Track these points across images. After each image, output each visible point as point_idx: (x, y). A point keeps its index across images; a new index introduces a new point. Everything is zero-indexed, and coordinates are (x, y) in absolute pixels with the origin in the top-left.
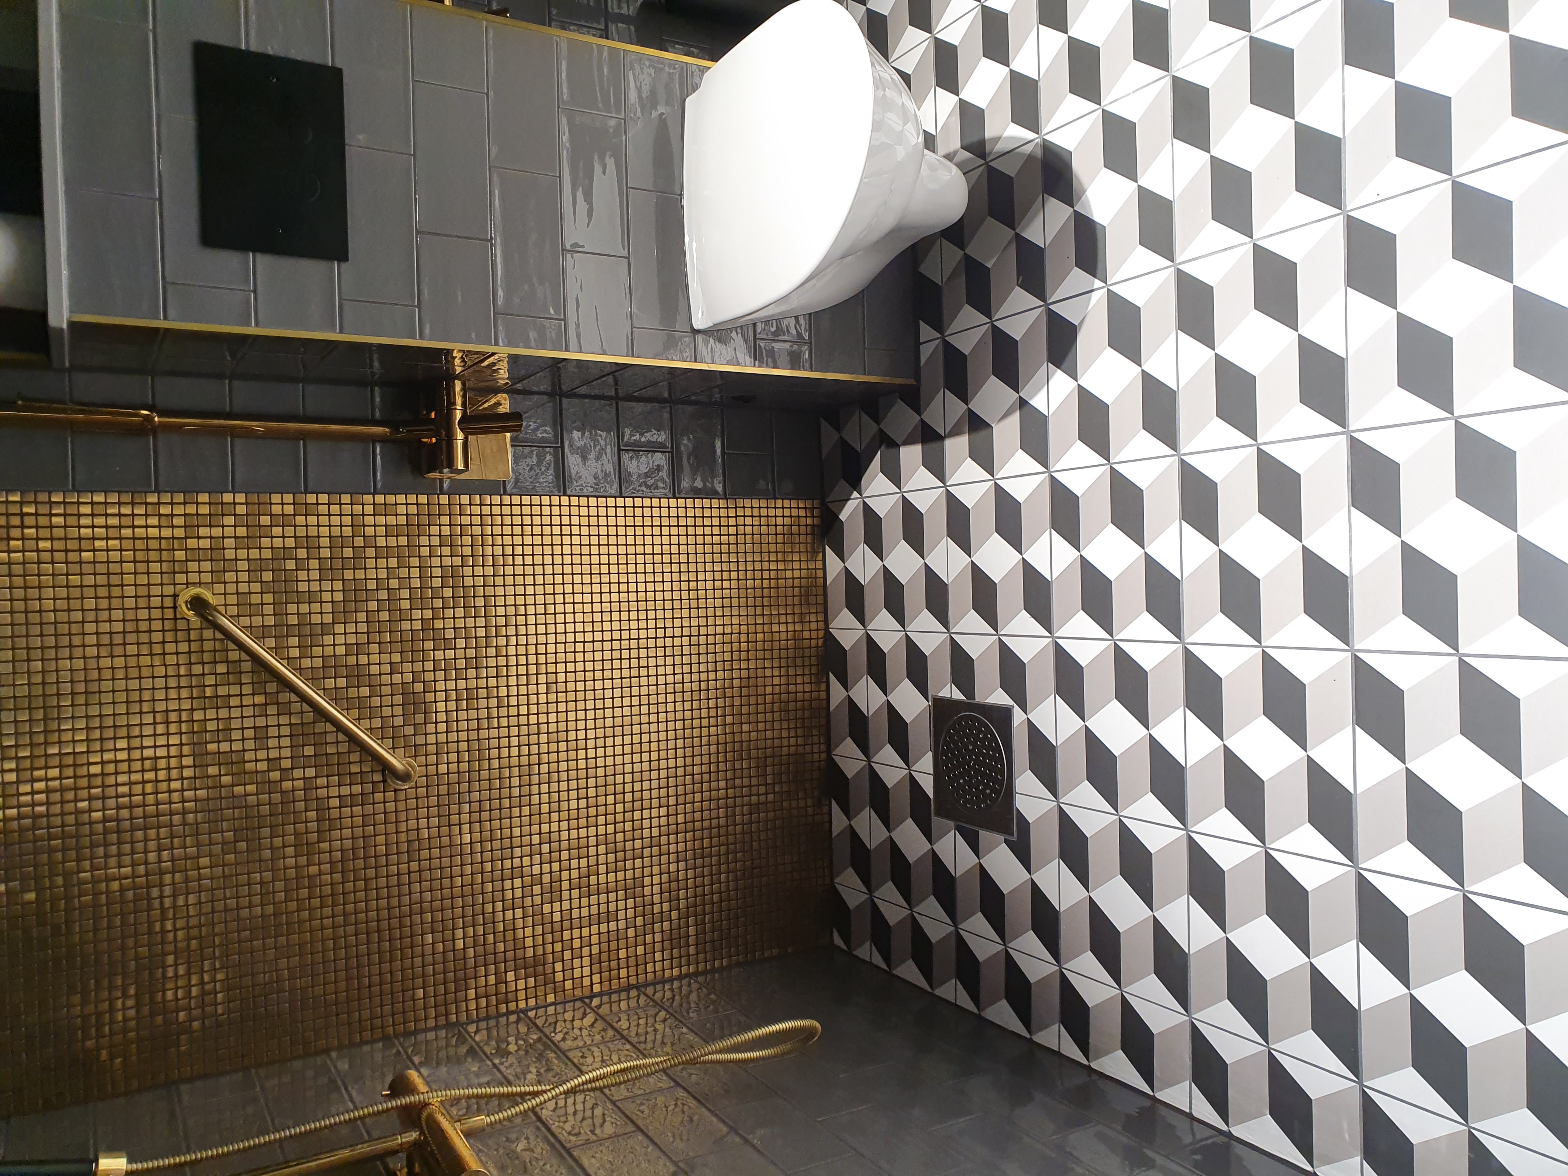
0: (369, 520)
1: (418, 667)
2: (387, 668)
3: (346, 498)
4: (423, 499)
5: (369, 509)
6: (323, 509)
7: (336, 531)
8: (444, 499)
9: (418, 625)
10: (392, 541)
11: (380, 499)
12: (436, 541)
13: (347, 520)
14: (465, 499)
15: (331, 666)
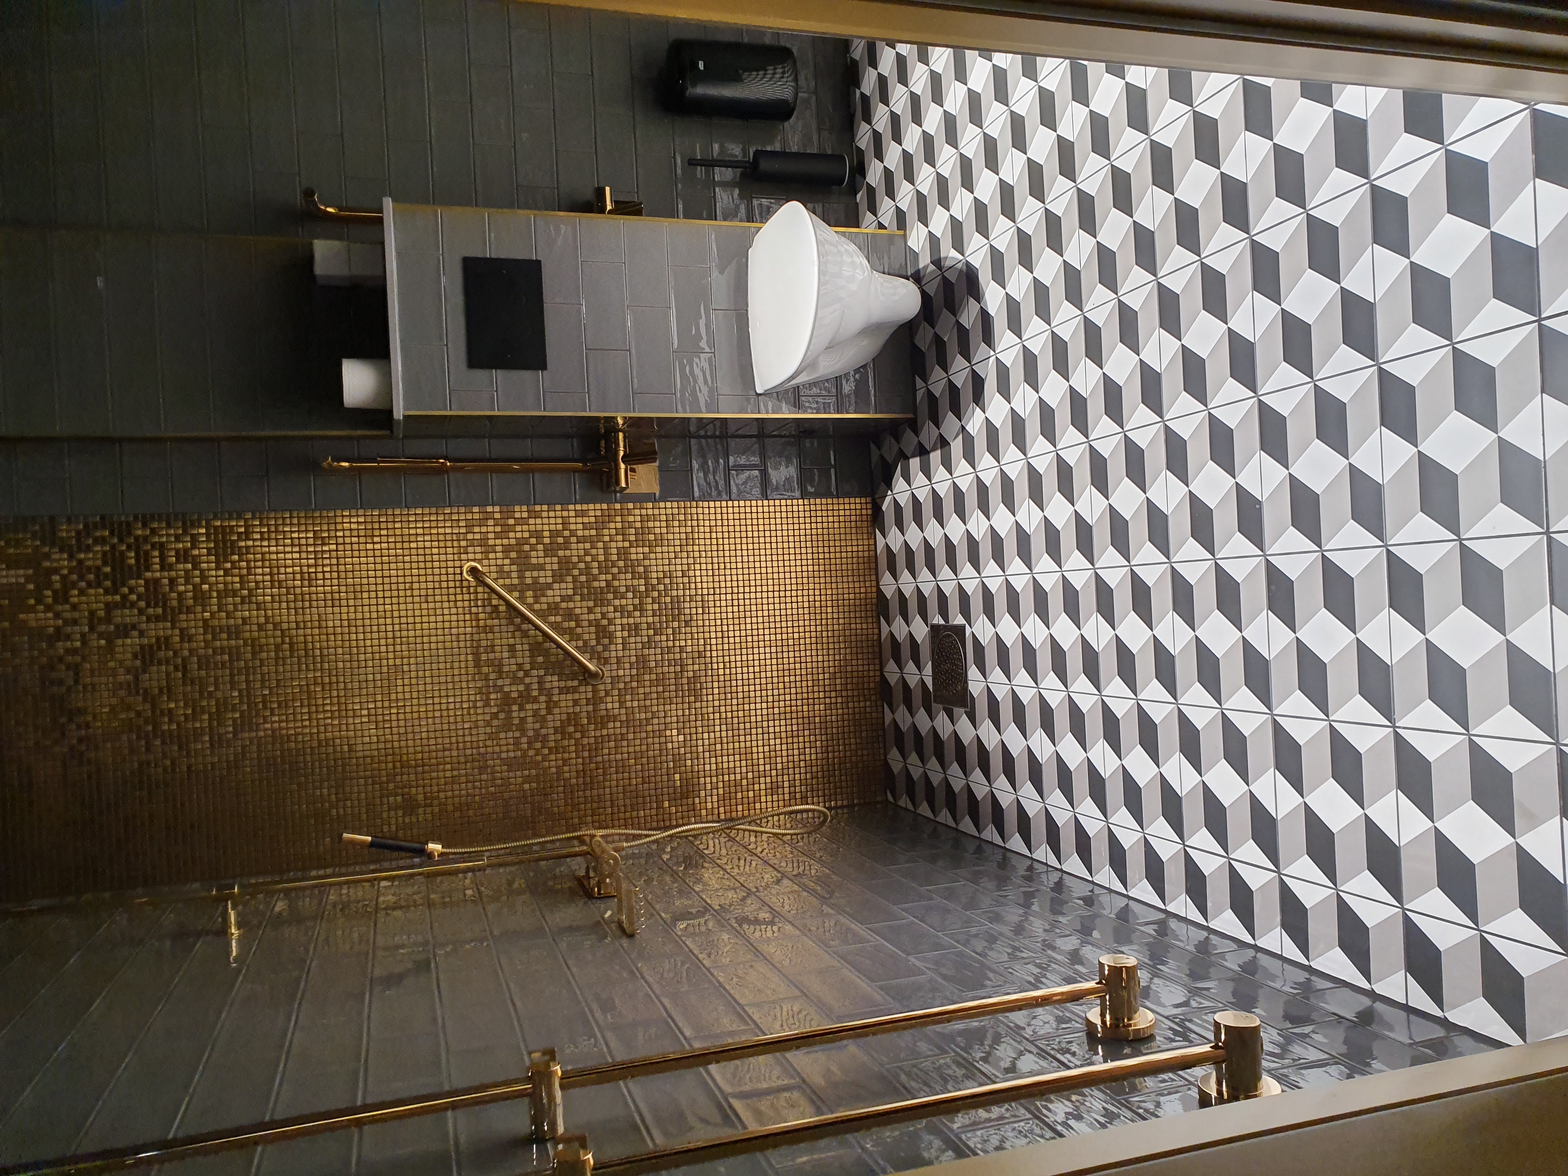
0: (572, 520)
1: (605, 609)
2: (585, 610)
3: (558, 507)
4: (605, 506)
5: (572, 514)
6: (545, 514)
7: (553, 527)
8: (618, 506)
9: (603, 584)
10: (587, 533)
11: (578, 507)
12: (613, 532)
13: (560, 521)
14: (631, 506)
15: (553, 608)
